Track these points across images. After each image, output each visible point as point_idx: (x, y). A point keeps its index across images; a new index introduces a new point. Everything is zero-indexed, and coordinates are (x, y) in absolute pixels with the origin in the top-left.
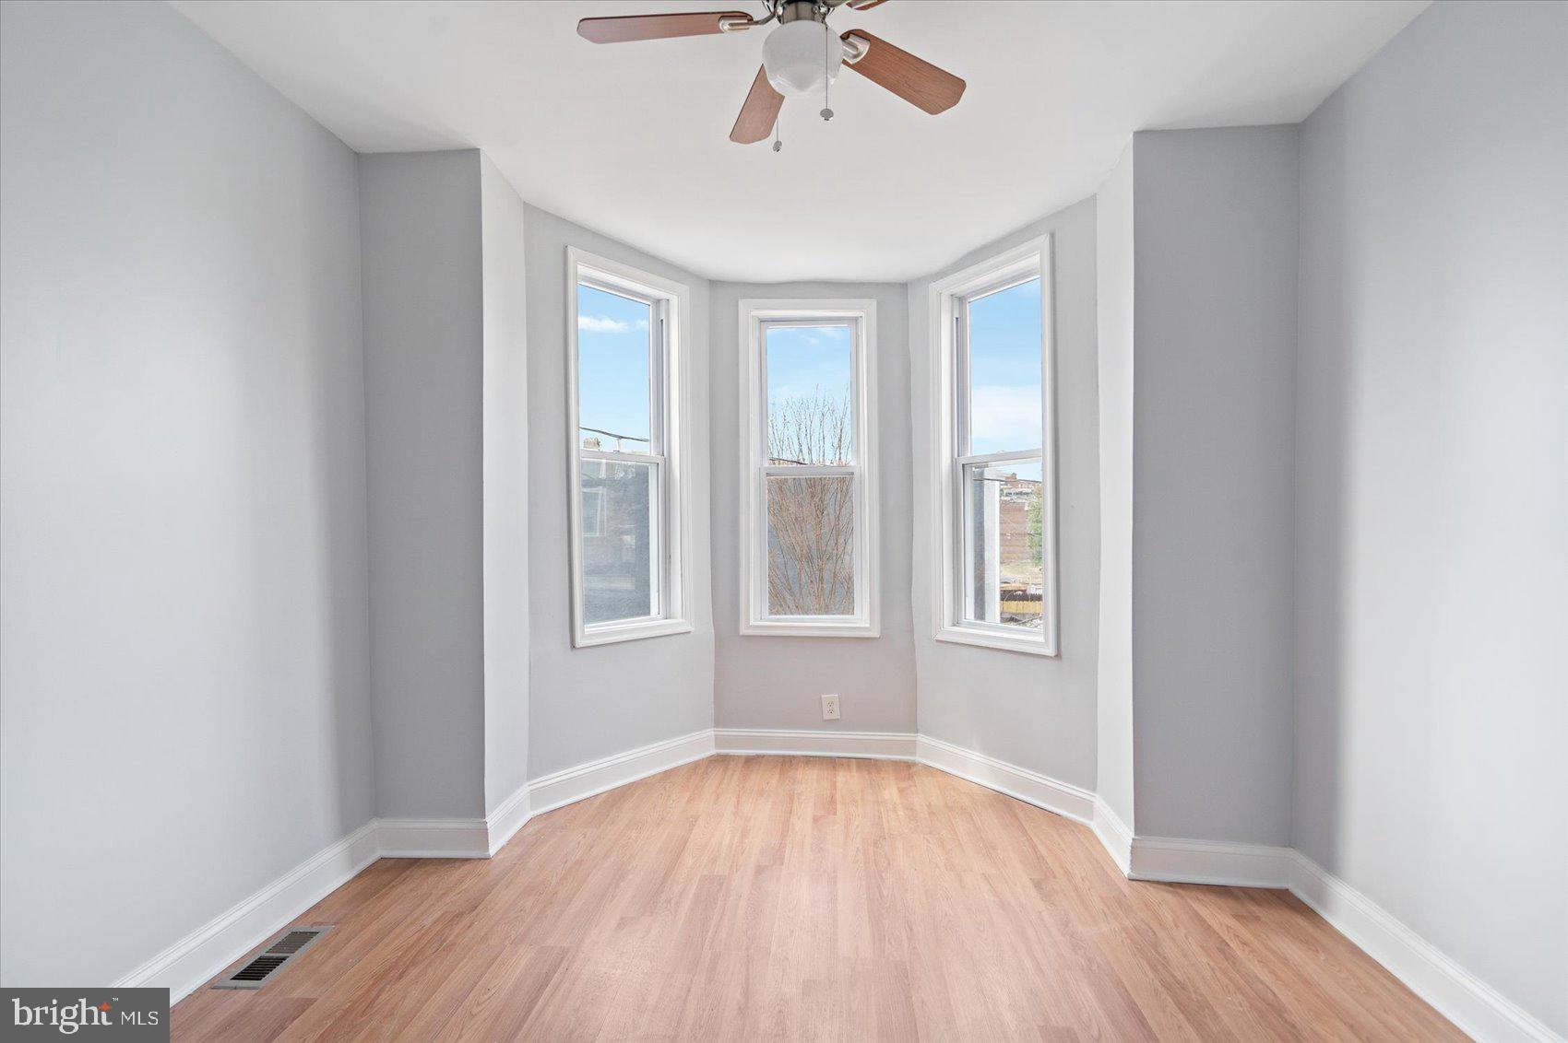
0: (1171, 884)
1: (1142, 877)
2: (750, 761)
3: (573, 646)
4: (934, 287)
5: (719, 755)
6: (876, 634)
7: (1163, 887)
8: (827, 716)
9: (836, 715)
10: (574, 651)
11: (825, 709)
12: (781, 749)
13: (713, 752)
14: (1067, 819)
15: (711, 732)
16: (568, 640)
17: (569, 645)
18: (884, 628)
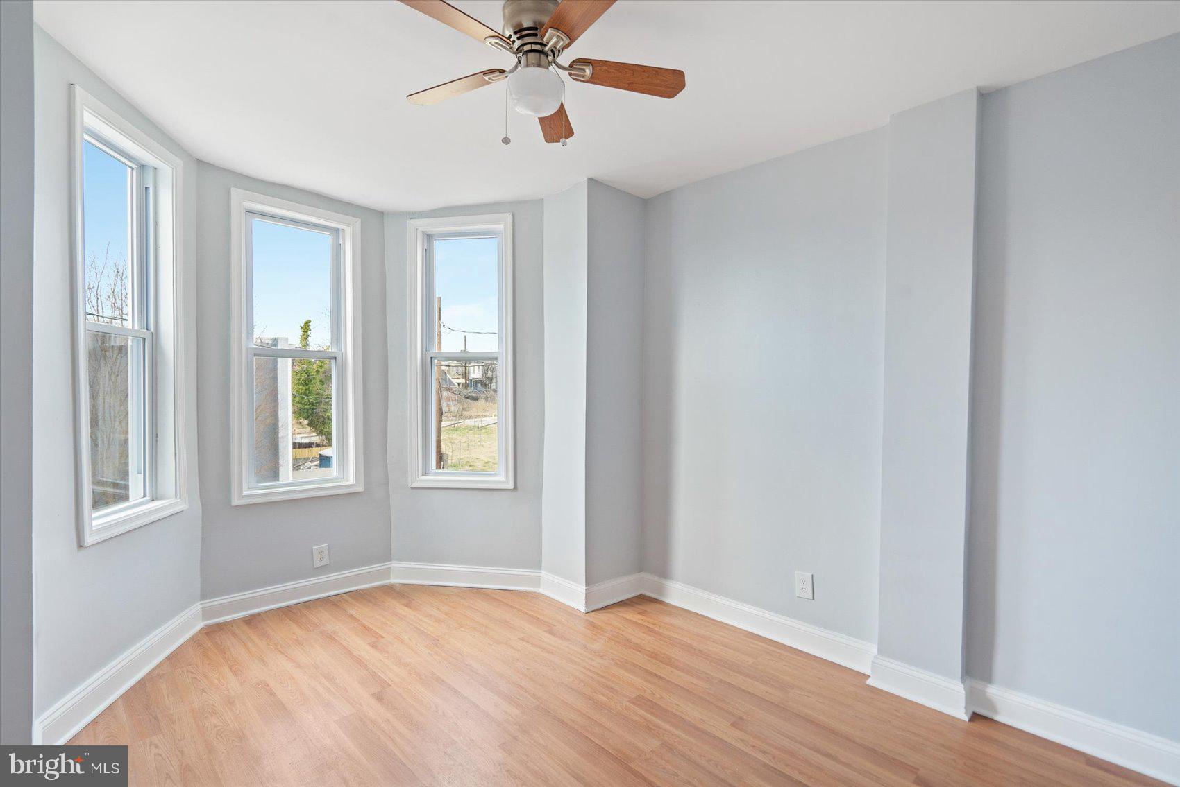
0: (603, 609)
1: (593, 609)
2: (250, 621)
3: (81, 546)
4: (413, 223)
5: (208, 627)
6: (361, 489)
7: (600, 611)
8: (317, 564)
9: (326, 561)
10: (83, 552)
11: (316, 557)
12: (278, 602)
13: (201, 625)
14: (523, 592)
15: (198, 607)
16: (75, 539)
17: (75, 545)
18: (367, 484)
